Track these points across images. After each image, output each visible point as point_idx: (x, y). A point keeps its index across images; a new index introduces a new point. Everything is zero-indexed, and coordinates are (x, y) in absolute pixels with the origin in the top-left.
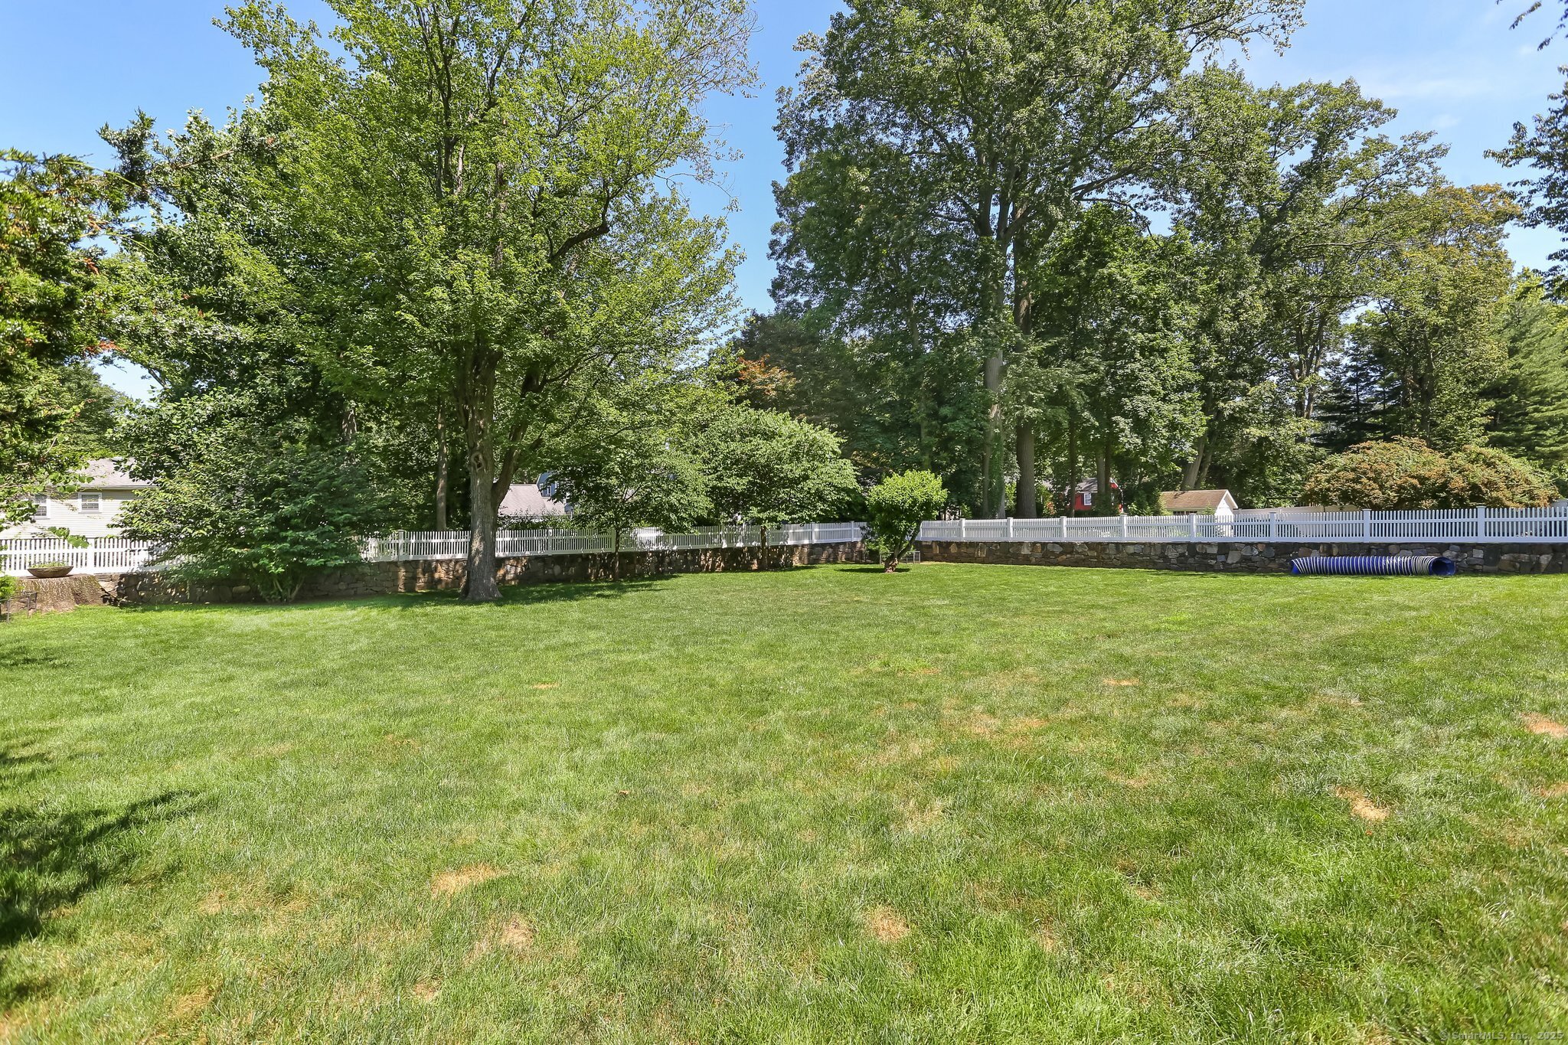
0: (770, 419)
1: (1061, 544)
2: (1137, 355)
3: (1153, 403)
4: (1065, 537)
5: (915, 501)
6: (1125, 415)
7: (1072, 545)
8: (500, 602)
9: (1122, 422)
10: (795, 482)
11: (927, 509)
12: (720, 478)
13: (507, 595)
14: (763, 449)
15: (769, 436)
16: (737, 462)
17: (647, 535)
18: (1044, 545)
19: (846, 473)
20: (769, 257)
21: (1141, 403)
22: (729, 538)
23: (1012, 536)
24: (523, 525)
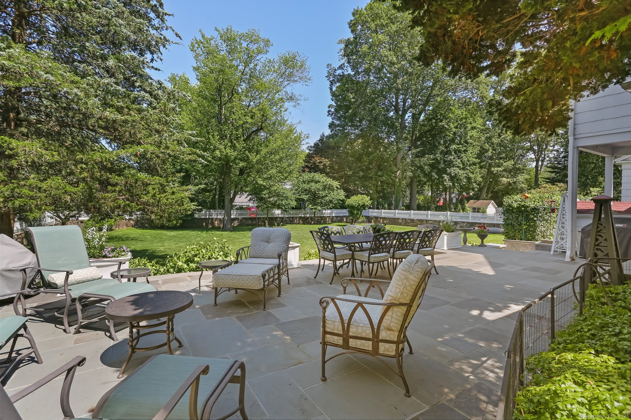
0: (317, 176)
1: (410, 220)
2: (453, 153)
3: (457, 170)
4: (412, 217)
5: (359, 205)
6: (447, 175)
7: (413, 220)
8: (231, 231)
9: (446, 177)
10: (323, 197)
11: (364, 207)
12: (300, 195)
13: (234, 229)
14: (314, 186)
15: (316, 182)
16: (306, 190)
17: (277, 212)
18: (405, 219)
19: (342, 194)
20: (328, 116)
21: (453, 171)
22: (304, 214)
23: (397, 216)
24: (241, 208)
